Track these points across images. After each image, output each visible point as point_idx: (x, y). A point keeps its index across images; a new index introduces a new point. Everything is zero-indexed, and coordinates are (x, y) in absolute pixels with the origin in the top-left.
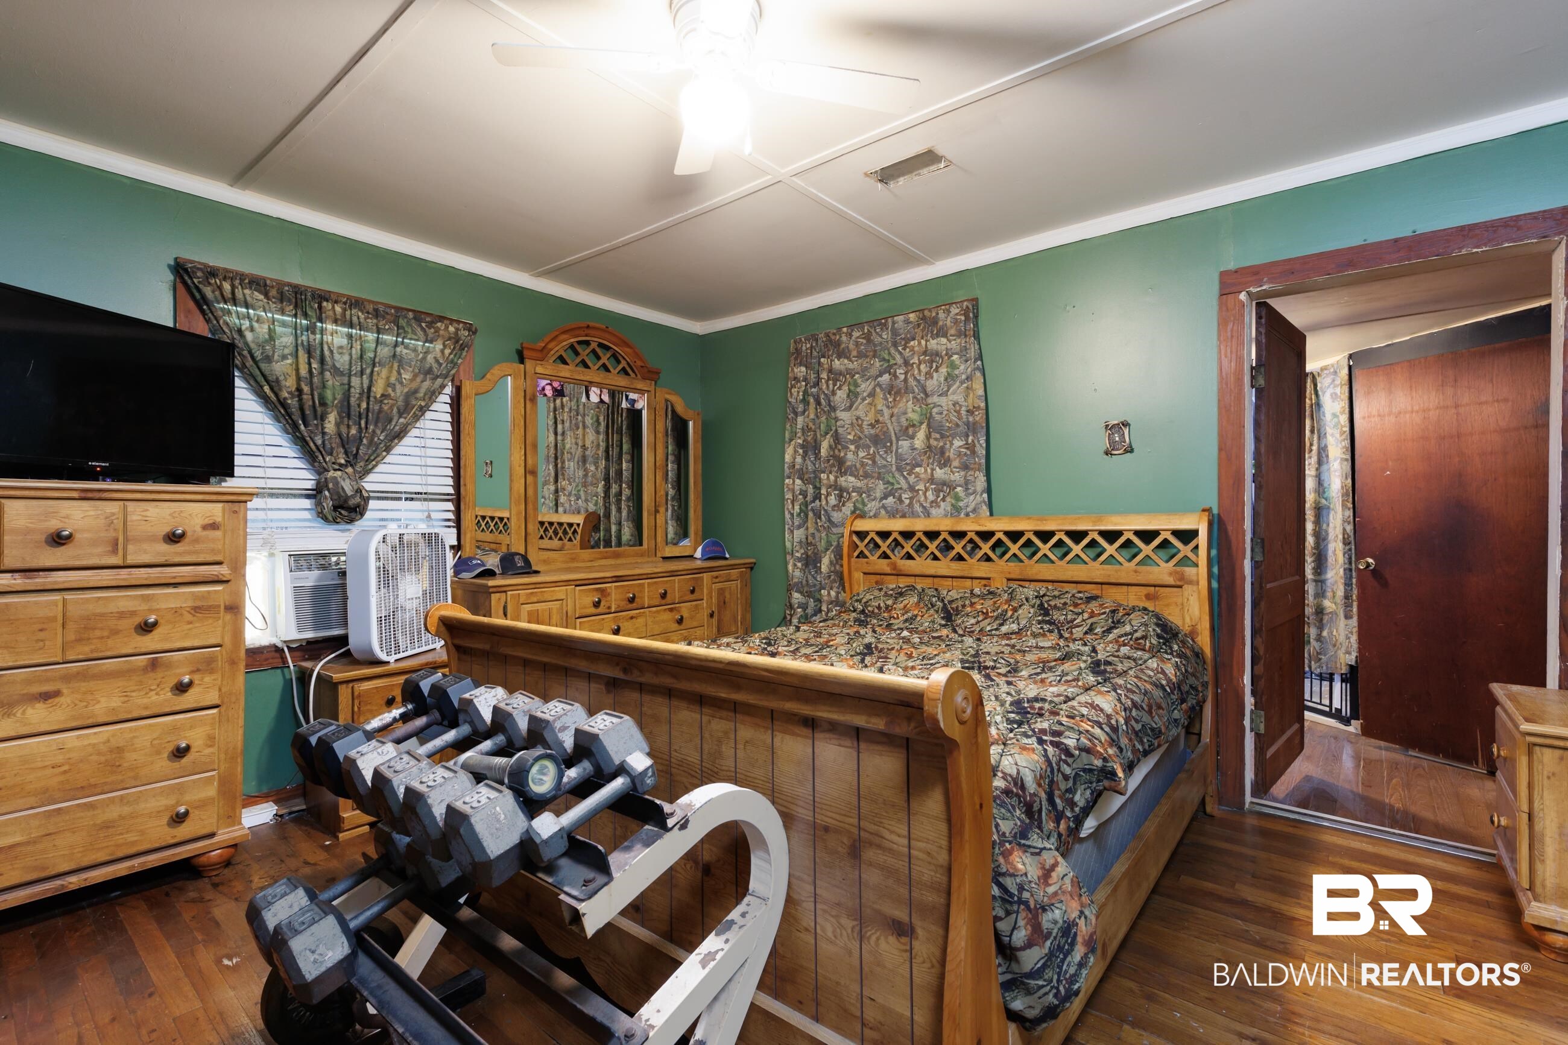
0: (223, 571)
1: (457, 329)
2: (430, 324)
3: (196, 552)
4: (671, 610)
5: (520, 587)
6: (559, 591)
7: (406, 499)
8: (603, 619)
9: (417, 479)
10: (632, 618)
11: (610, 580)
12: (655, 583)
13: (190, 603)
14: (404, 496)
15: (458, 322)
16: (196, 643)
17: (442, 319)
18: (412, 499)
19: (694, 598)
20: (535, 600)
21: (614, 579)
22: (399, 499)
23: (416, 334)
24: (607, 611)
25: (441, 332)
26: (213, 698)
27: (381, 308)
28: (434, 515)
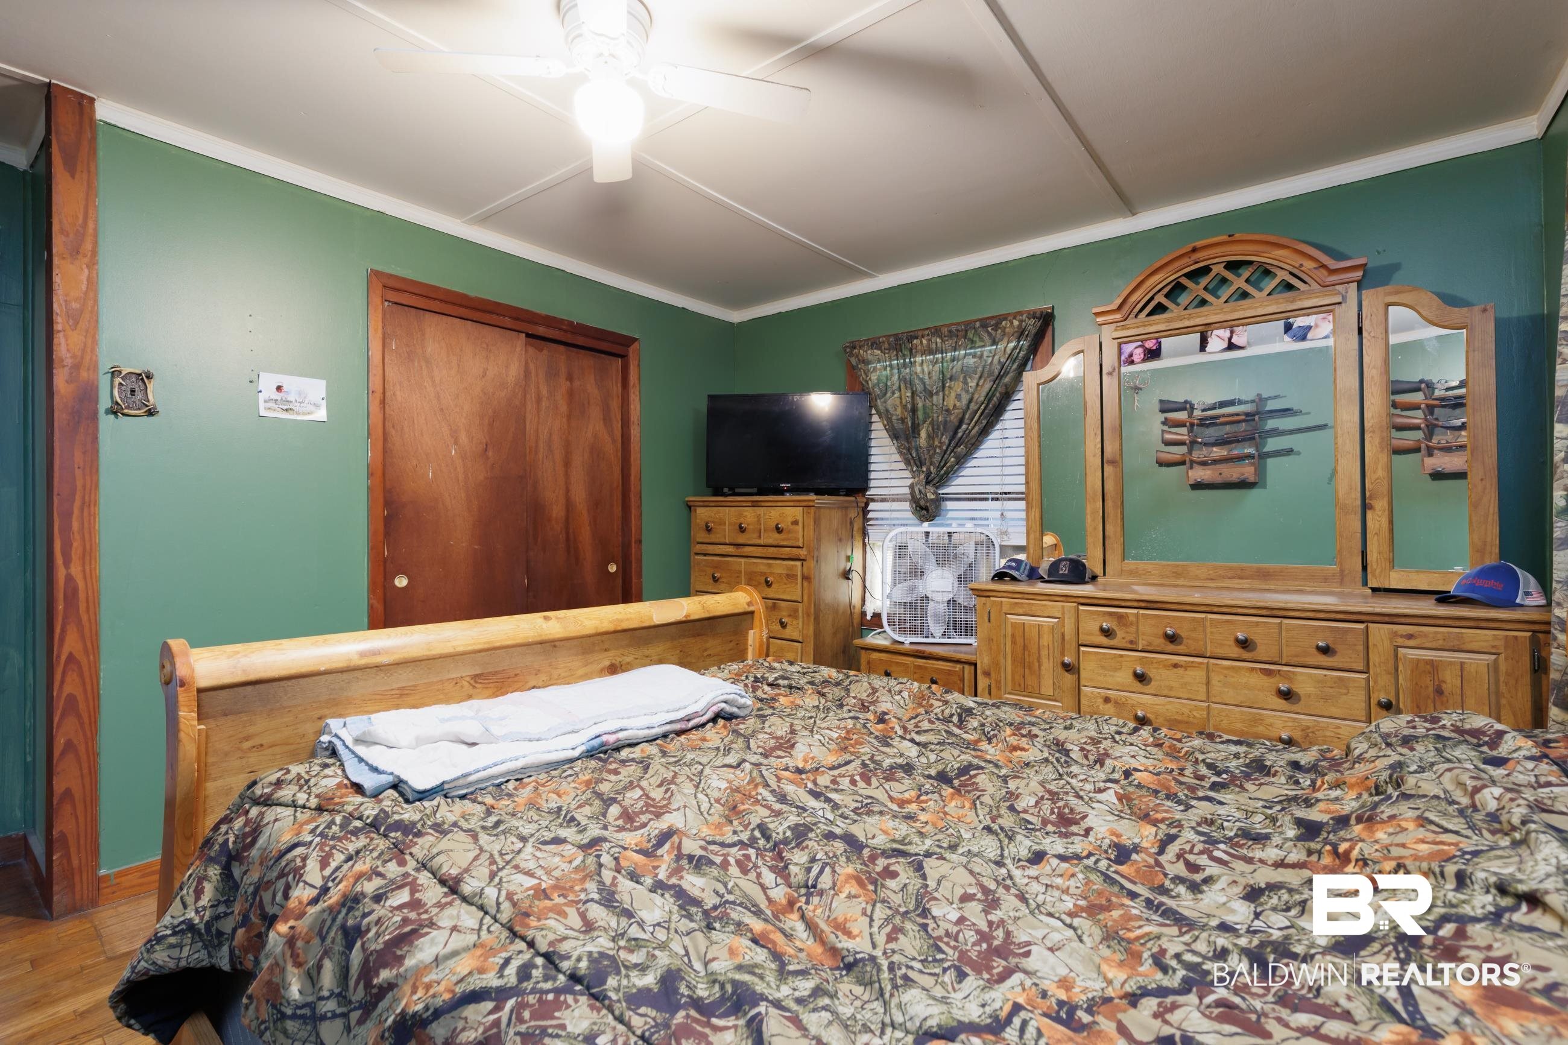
0: (803, 553)
1: (1021, 321)
2: (996, 327)
3: (789, 539)
4: (1268, 673)
5: (1005, 595)
6: (1053, 607)
7: (993, 499)
8: (1121, 656)
9: (997, 480)
10: (1176, 666)
11: (1135, 604)
12: (1227, 621)
13: (784, 572)
14: (990, 496)
15: (1021, 313)
16: (789, 598)
17: (1005, 317)
18: (997, 499)
19: (1329, 664)
20: (1021, 611)
21: (1143, 604)
22: (986, 499)
23: (983, 341)
24: (1129, 646)
25: (1007, 330)
26: (796, 636)
27: (953, 328)
28: (1008, 515)
